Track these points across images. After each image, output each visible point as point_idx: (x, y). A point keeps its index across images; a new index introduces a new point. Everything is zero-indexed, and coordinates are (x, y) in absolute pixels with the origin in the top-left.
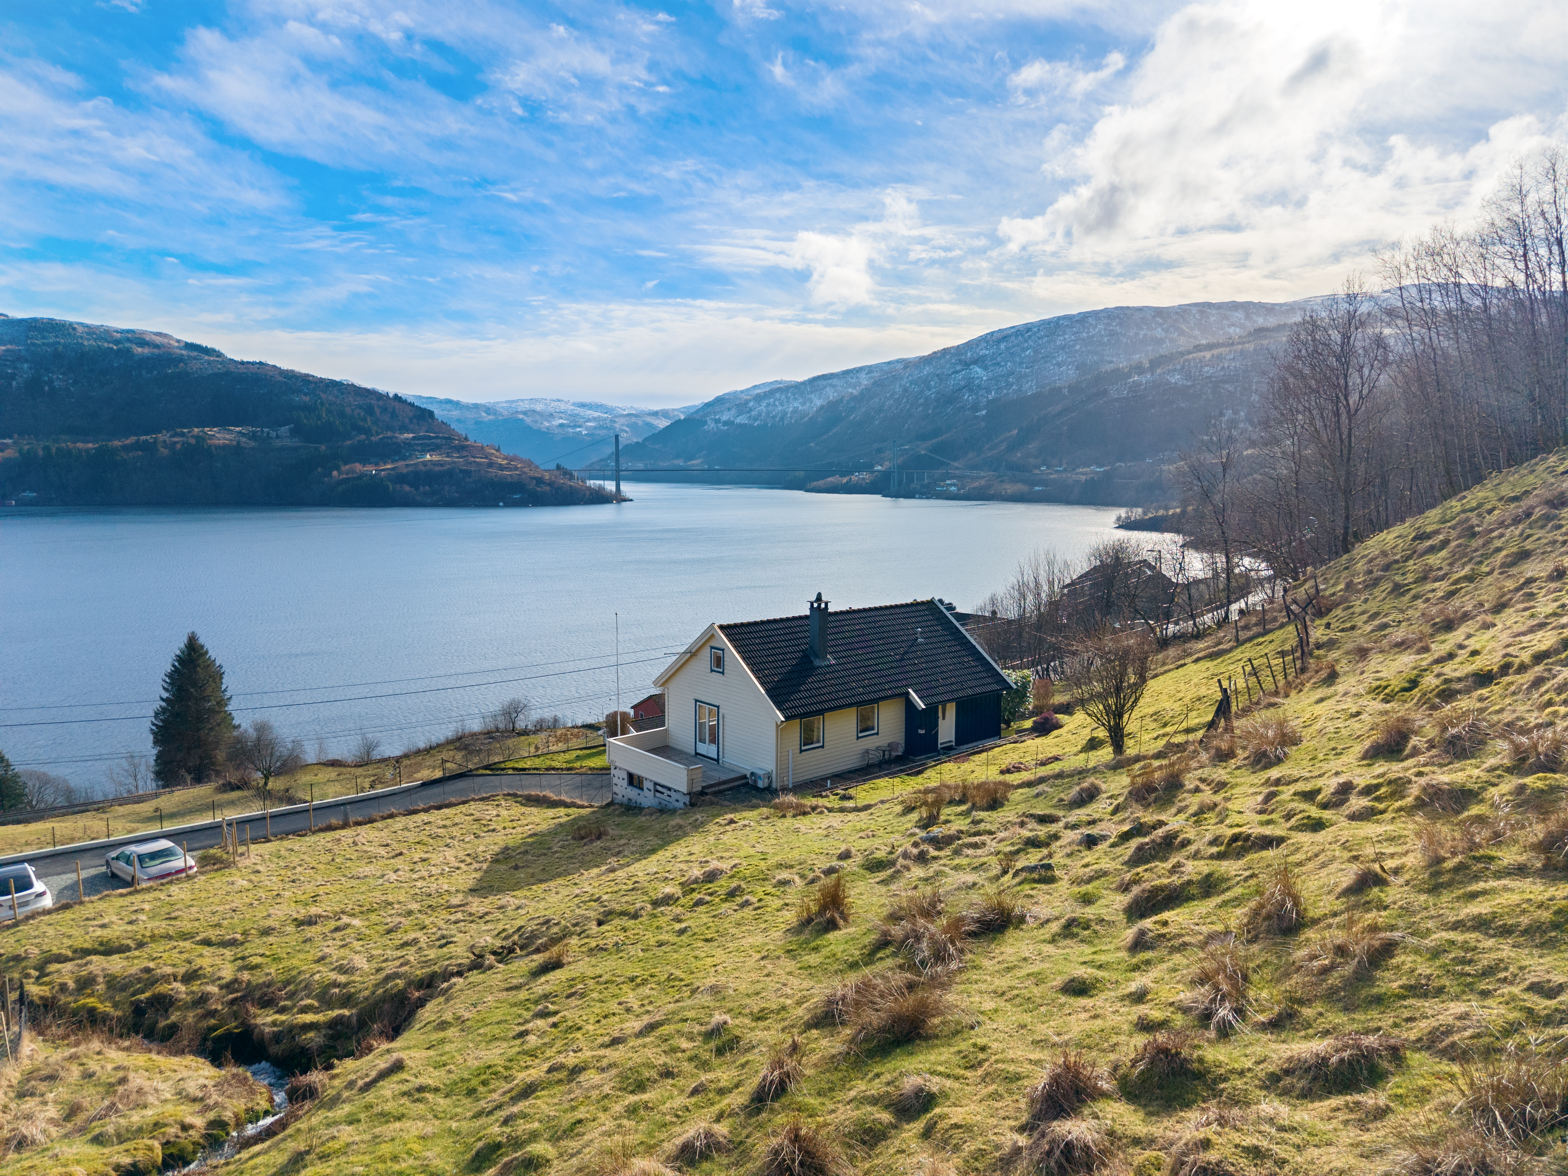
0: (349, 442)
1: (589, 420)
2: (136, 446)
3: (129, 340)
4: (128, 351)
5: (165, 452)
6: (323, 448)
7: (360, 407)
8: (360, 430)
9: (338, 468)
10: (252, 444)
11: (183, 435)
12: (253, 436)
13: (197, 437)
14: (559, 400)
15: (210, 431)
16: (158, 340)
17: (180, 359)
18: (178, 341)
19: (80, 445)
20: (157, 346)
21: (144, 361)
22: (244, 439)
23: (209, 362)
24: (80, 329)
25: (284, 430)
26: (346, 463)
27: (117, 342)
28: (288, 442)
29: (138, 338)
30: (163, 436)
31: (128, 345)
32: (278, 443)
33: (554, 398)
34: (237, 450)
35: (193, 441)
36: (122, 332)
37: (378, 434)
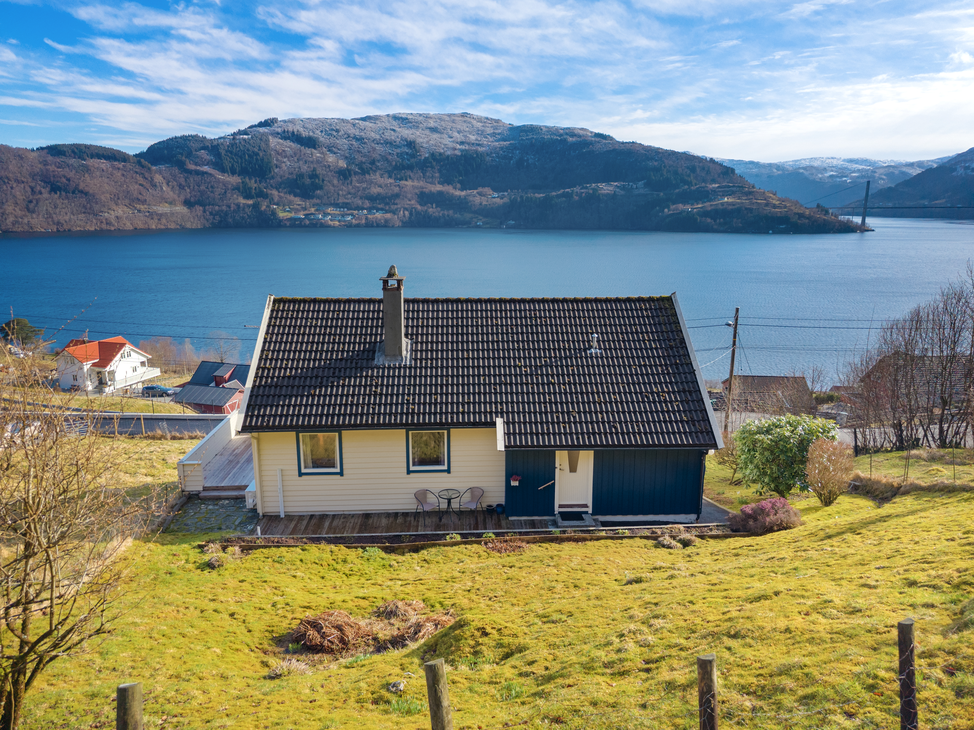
0: (677, 191)
1: (854, 172)
2: (564, 195)
3: (567, 134)
4: (565, 140)
5: (576, 198)
6: (662, 194)
7: (688, 168)
8: (685, 182)
9: (668, 207)
10: (622, 192)
11: (586, 188)
12: (623, 188)
13: (593, 189)
14: (833, 158)
15: (602, 185)
16: (581, 132)
17: (591, 143)
18: (591, 132)
19: (537, 195)
20: (580, 136)
21: (574, 145)
22: (618, 190)
23: (605, 144)
24: (544, 129)
25: (641, 184)
26: (674, 204)
27: (561, 135)
28: (642, 191)
29: (570, 132)
30: (577, 189)
31: (565, 137)
32: (636, 192)
33: (830, 156)
34: (614, 196)
35: (591, 192)
36: (564, 129)
37: (696, 185)
